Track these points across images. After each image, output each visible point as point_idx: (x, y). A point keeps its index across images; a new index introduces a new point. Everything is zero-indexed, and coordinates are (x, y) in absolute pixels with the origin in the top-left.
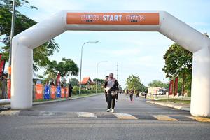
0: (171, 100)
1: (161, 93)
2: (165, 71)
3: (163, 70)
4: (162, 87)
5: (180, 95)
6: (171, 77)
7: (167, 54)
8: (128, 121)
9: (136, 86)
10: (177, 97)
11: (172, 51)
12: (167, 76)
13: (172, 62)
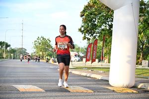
0: (89, 68)
1: (77, 58)
2: (82, 32)
3: (80, 30)
4: (78, 52)
5: (99, 61)
6: (89, 39)
7: (84, 11)
8: (33, 95)
9: (46, 50)
10: (96, 64)
11: (91, 7)
12: (85, 38)
13: (90, 21)
